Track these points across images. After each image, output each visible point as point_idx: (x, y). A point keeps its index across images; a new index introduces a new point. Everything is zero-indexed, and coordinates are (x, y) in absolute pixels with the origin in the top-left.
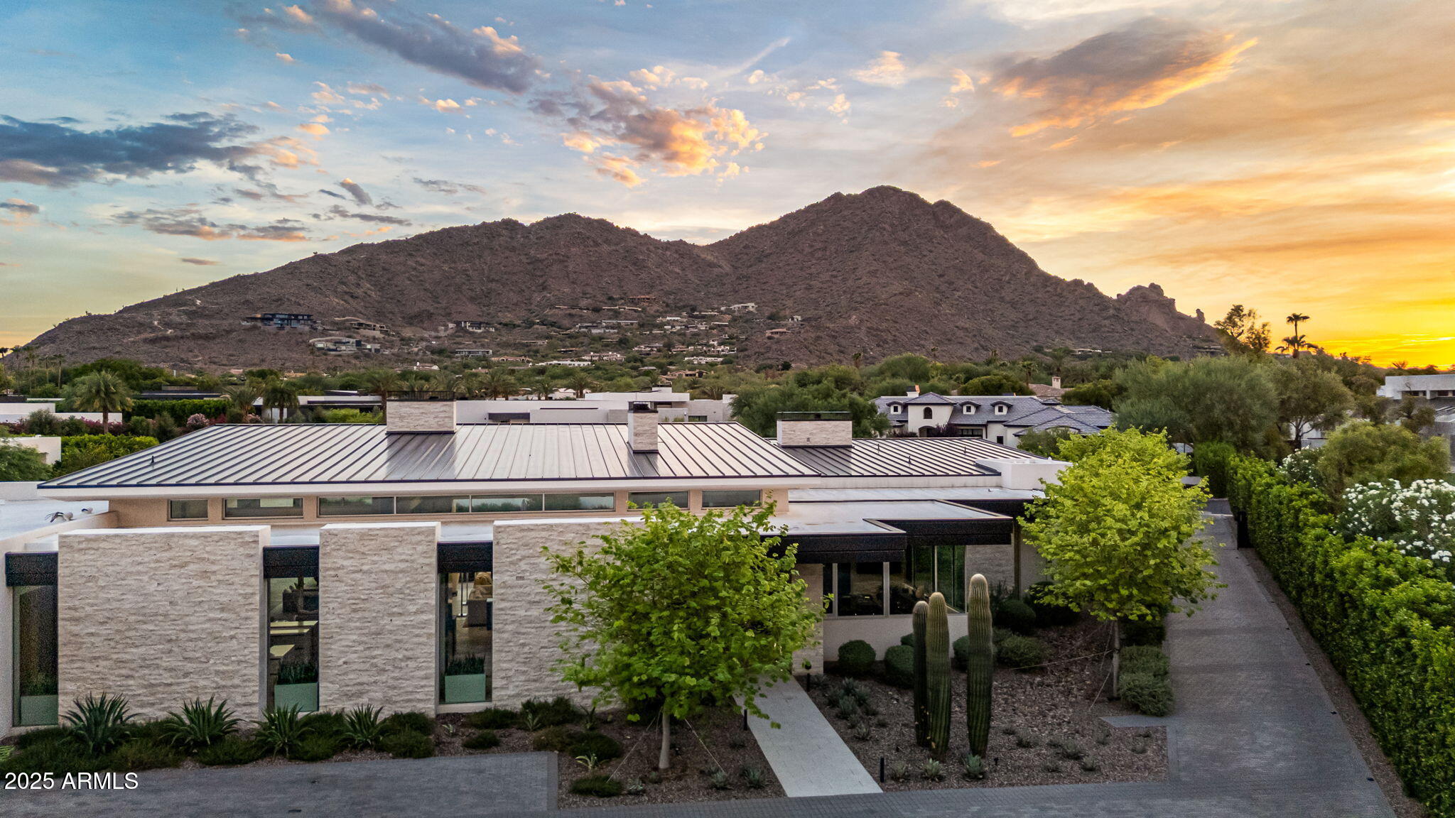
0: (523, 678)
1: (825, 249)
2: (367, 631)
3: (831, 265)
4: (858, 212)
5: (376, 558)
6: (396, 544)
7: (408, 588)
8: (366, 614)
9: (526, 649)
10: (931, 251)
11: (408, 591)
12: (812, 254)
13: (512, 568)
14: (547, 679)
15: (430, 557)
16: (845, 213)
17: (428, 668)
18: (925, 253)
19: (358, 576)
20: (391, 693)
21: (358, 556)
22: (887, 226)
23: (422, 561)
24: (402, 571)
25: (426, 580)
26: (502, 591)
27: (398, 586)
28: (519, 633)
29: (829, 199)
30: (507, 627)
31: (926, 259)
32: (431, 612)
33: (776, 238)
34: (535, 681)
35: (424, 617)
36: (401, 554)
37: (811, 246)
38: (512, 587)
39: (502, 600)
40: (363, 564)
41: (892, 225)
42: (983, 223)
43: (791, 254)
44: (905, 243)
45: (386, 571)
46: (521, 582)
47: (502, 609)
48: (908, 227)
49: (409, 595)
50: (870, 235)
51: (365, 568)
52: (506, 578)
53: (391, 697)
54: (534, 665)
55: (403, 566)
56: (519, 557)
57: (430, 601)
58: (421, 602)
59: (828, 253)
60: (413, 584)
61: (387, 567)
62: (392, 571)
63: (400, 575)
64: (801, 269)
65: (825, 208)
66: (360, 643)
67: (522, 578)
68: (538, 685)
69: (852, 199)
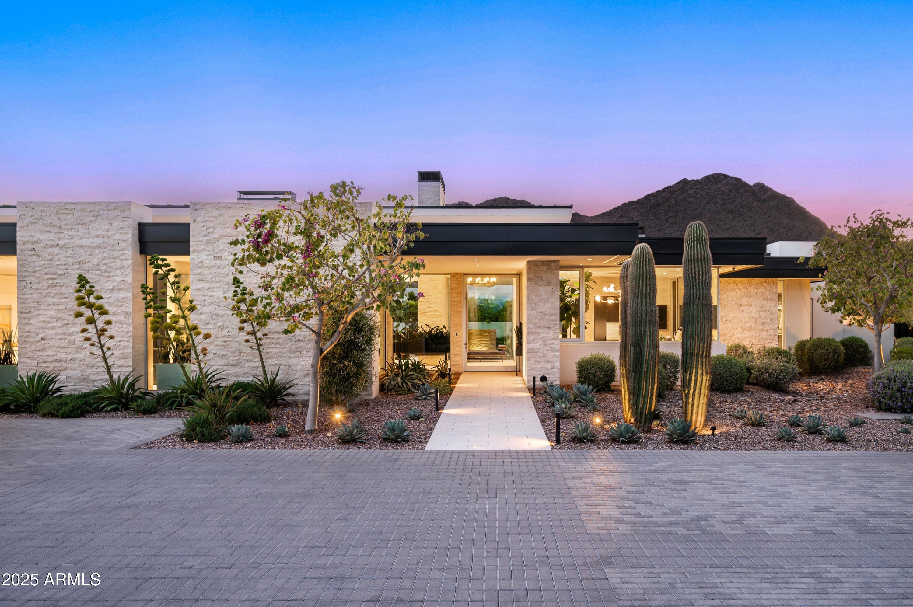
0: (222, 362)
1: (676, 217)
2: (63, 307)
3: (680, 227)
4: (699, 191)
5: (71, 233)
6: (92, 219)
7: (105, 264)
8: (64, 290)
9: (225, 332)
10: (751, 217)
11: (103, 268)
12: (667, 220)
13: (210, 247)
14: (248, 364)
15: (126, 233)
16: (690, 192)
17: (124, 347)
18: (746, 219)
19: (56, 250)
20: (88, 372)
21: (55, 230)
22: (719, 201)
23: (118, 237)
24: (98, 247)
25: (123, 257)
26: (200, 271)
27: (95, 261)
28: (217, 315)
29: (678, 183)
30: (205, 308)
31: (747, 222)
32: (128, 290)
33: (641, 210)
34: (235, 365)
35: (121, 295)
36: (97, 230)
37: (666, 215)
38: (209, 267)
39: (200, 280)
40: (59, 239)
41: (723, 200)
42: (787, 198)
43: (652, 220)
44: (731, 212)
45: (82, 247)
46: (218, 262)
47: (199, 290)
48: (734, 201)
49: (105, 271)
50: (708, 207)
51: (61, 242)
52: (203, 258)
53: (88, 376)
54: (233, 349)
55: (99, 241)
56: (216, 236)
57: (126, 279)
58: (119, 279)
59: (678, 220)
60: (110, 260)
61: (84, 242)
62: (88, 247)
63: (97, 251)
64: (659, 230)
65: (675, 189)
66: (58, 319)
67: (220, 258)
68: (237, 369)
69: (695, 183)
